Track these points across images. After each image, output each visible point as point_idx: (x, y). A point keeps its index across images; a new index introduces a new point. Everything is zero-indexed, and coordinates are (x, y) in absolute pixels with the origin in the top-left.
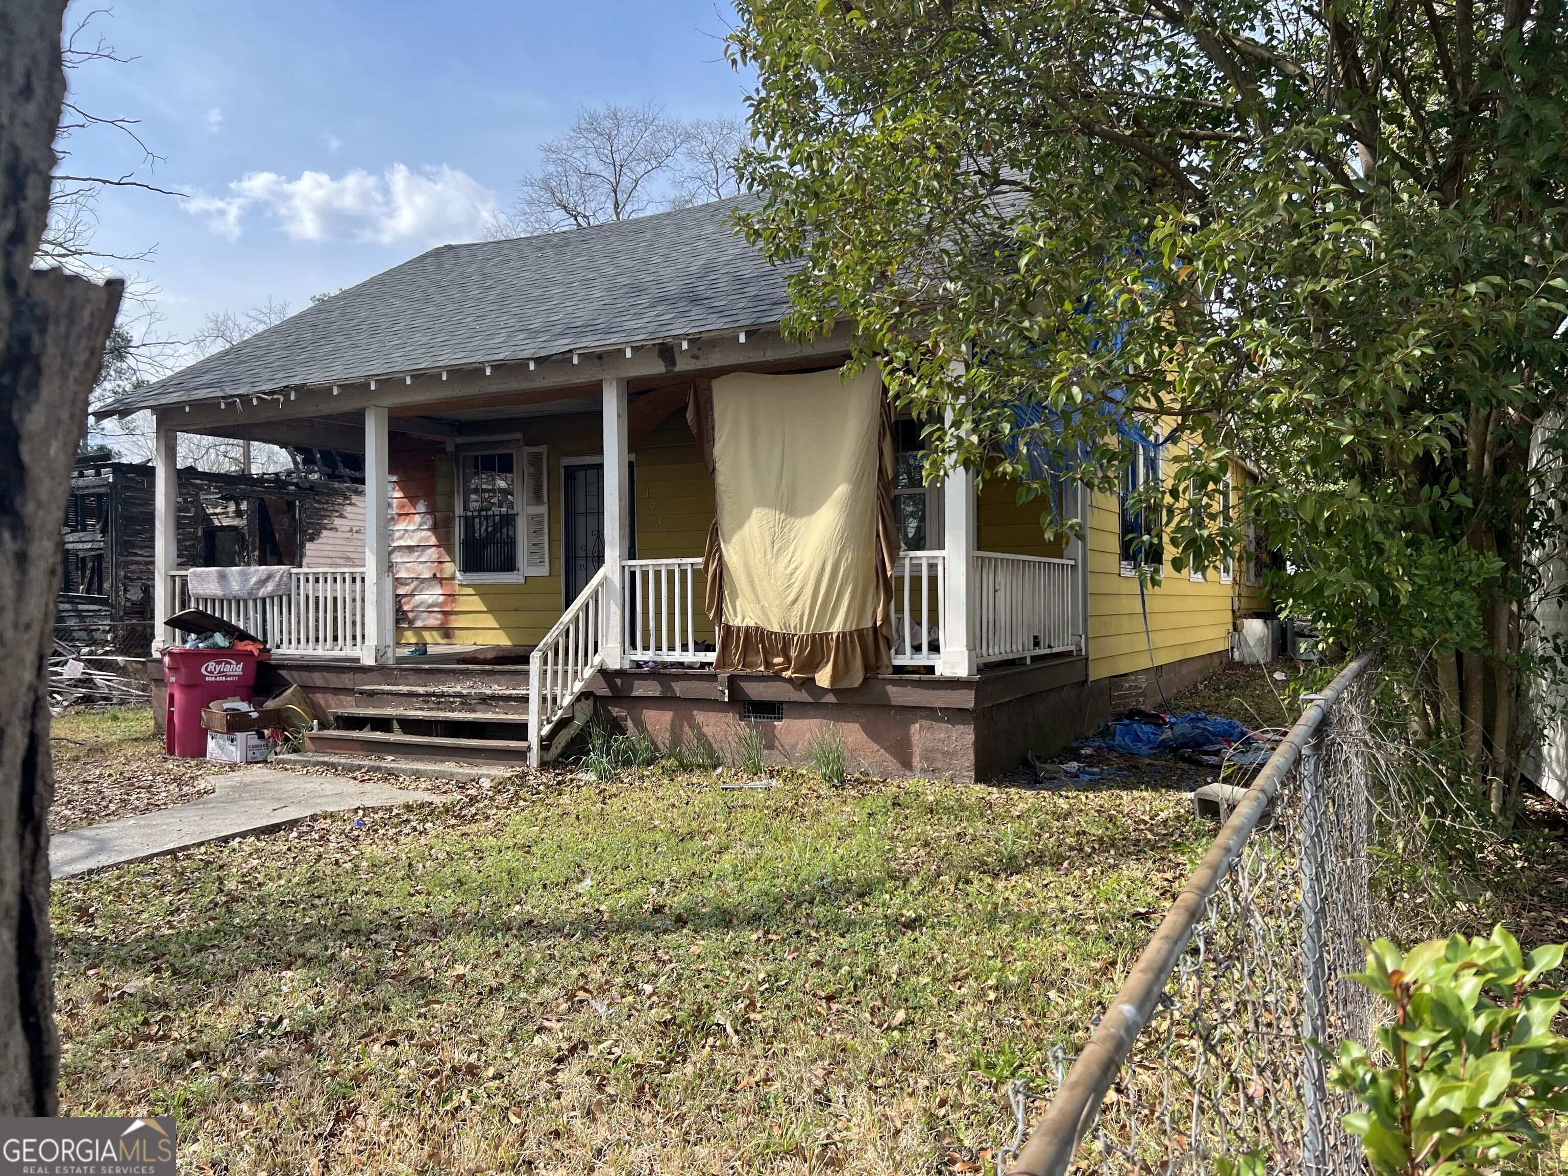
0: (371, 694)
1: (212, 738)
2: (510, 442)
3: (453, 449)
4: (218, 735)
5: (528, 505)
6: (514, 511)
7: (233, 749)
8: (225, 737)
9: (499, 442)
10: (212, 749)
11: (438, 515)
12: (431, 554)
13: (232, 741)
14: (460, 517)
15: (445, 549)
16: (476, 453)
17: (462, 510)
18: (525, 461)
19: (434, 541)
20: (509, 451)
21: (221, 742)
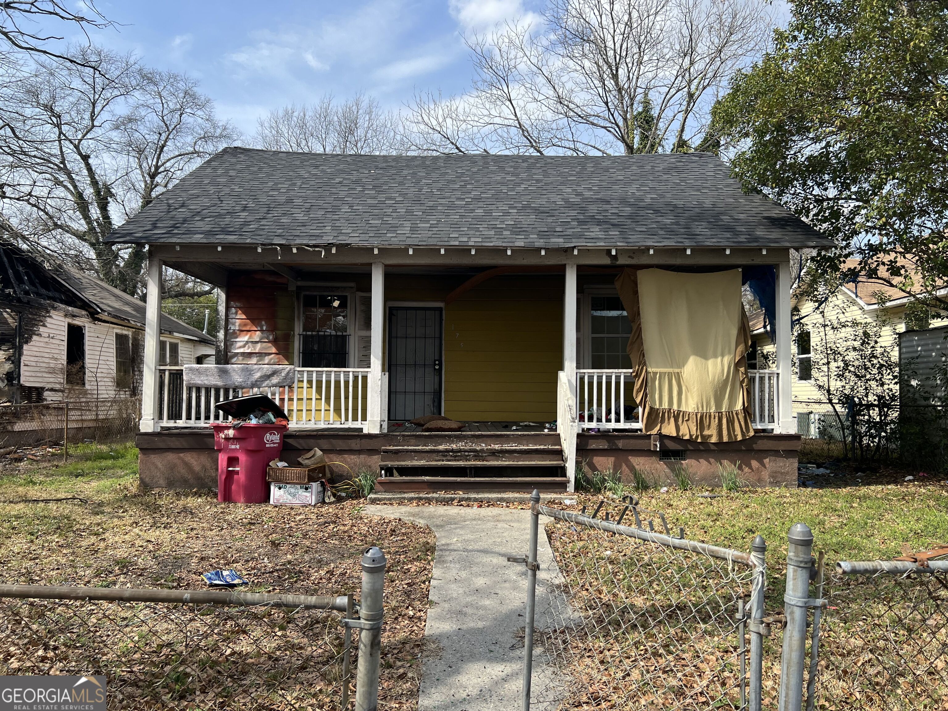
0: (397, 452)
1: (280, 488)
2: (345, 288)
3: (295, 289)
4: (288, 486)
5: (359, 330)
6: (348, 333)
7: (308, 494)
8: (299, 486)
9: (336, 287)
10: (280, 496)
11: (278, 332)
12: (271, 359)
13: (306, 489)
14: (300, 335)
15: (283, 356)
16: (315, 293)
17: (301, 330)
18: (357, 301)
19: (274, 350)
20: (344, 294)
21: (293, 490)
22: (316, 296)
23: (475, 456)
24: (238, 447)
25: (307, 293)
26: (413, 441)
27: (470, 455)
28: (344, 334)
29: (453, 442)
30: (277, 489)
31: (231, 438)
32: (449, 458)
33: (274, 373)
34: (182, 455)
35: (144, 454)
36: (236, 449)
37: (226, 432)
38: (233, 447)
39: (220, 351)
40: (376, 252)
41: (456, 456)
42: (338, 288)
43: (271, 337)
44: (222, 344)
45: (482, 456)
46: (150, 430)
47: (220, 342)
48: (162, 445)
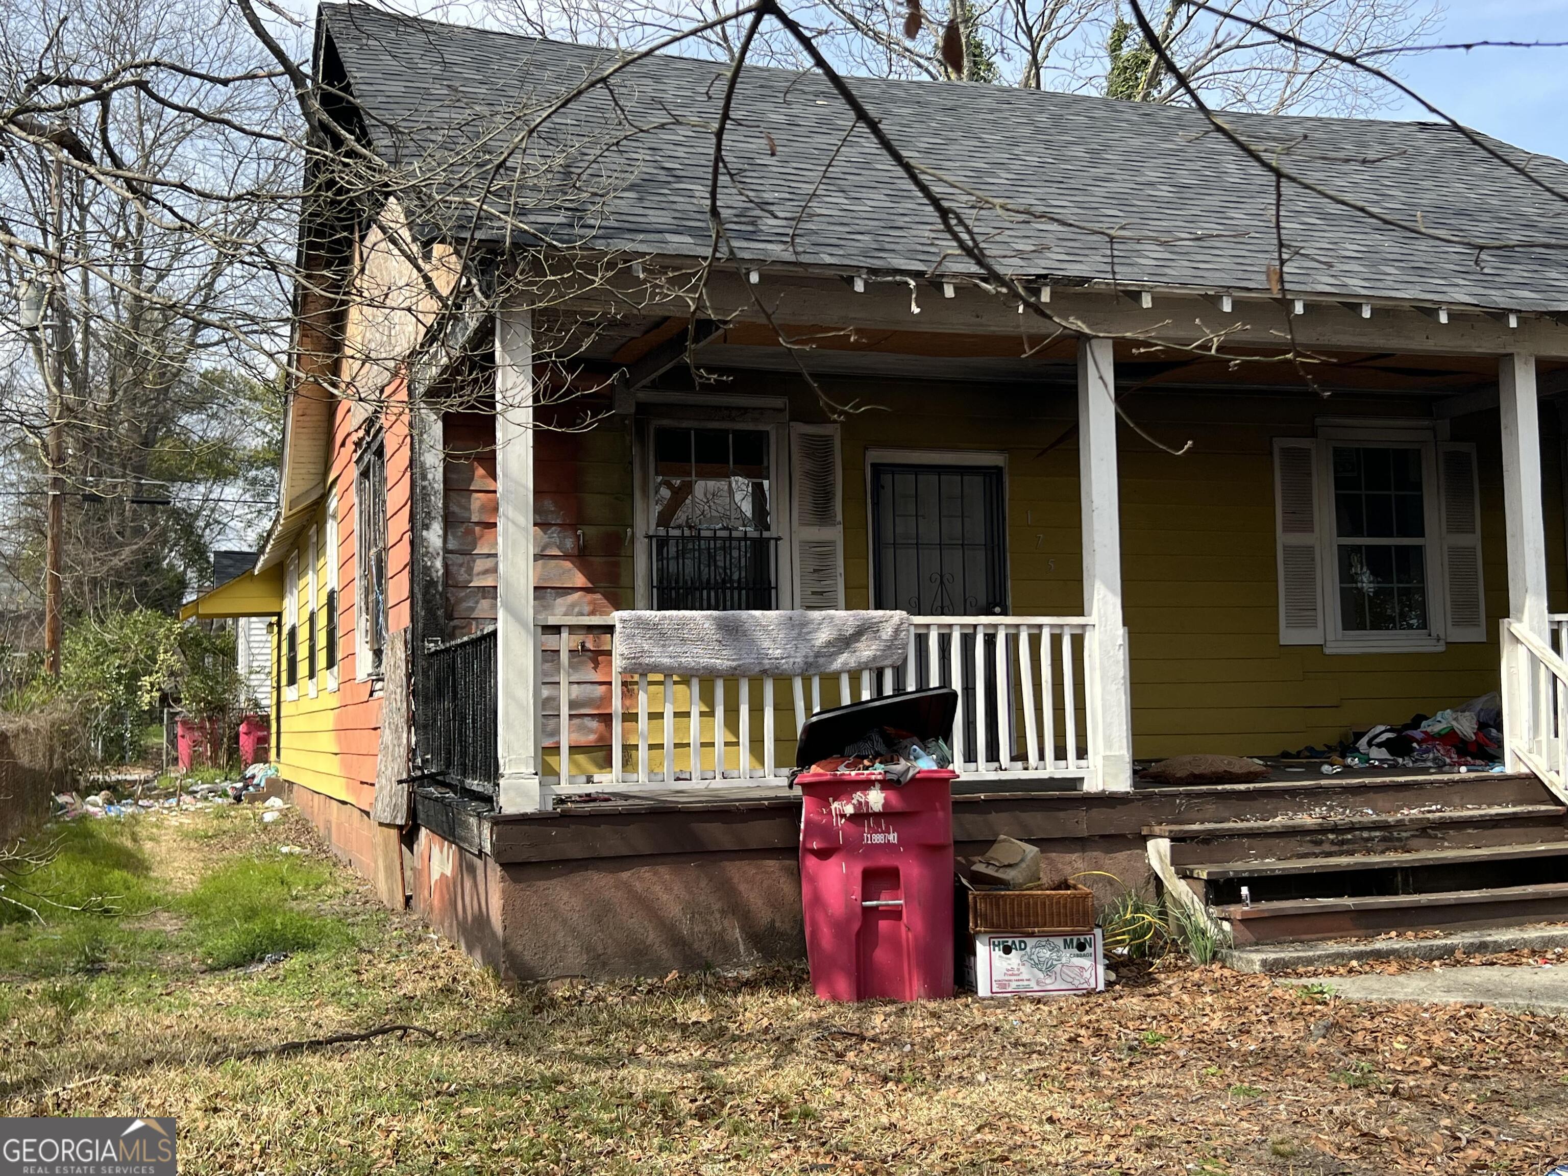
1: (1007, 950)
2: (762, 410)
3: (632, 410)
4: (1031, 942)
5: (802, 524)
6: (773, 533)
7: (1086, 963)
8: (1059, 942)
9: (739, 409)
10: (1010, 972)
11: (591, 531)
12: (573, 605)
13: (1081, 947)
14: (650, 538)
15: (606, 596)
16: (685, 424)
17: (653, 526)
18: (795, 449)
19: (580, 580)
20: (761, 428)
21: (1046, 953)
22: (688, 430)
23: (1384, 839)
24: (893, 837)
25: (666, 422)
26: (1211, 808)
27: (1372, 839)
28: (766, 534)
29: (1300, 808)
30: (998, 953)
31: (876, 815)
32: (1327, 847)
33: (859, 633)
34: (625, 875)
35: (516, 880)
36: (888, 845)
37: (858, 796)
38: (878, 838)
39: (432, 583)
40: (1147, 302)
41: (1343, 842)
42: (744, 410)
43: (569, 543)
44: (439, 564)
45: (1400, 840)
46: (530, 807)
47: (432, 558)
48: (574, 851)
